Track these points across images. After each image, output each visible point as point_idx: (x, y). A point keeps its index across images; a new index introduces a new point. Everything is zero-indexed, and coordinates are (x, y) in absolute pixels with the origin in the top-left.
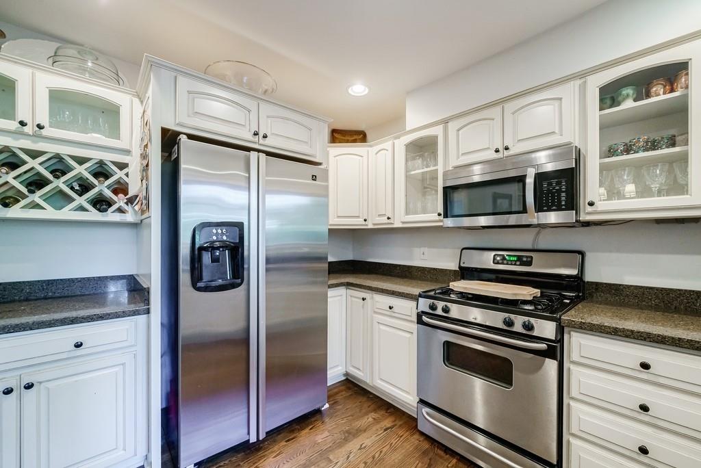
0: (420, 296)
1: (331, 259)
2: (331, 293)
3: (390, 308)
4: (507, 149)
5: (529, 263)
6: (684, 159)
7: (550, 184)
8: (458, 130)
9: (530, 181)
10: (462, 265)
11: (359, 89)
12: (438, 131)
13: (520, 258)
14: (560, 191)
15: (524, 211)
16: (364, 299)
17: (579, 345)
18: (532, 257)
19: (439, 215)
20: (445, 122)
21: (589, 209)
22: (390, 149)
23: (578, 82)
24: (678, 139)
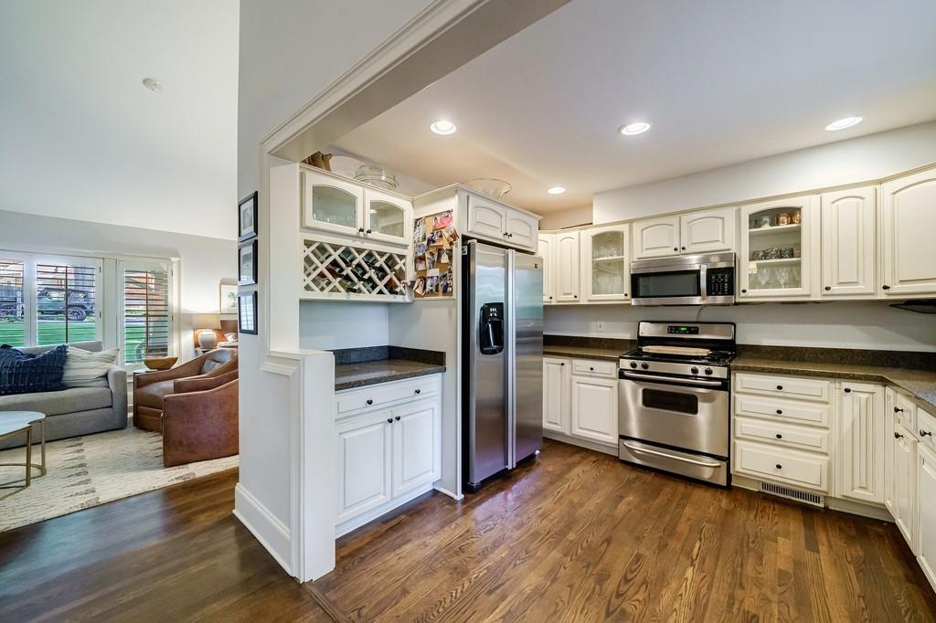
0: (621, 357)
1: (544, 333)
2: (546, 360)
3: (592, 369)
4: (683, 248)
5: (696, 332)
6: (798, 264)
7: (717, 277)
8: (643, 230)
9: (703, 274)
10: (640, 335)
11: (557, 190)
12: (624, 228)
13: (689, 329)
14: (723, 282)
15: (699, 294)
16: (563, 364)
17: (741, 381)
18: (698, 328)
19: (626, 295)
20: (631, 222)
21: (742, 294)
22: (577, 239)
23: (735, 208)
24: (795, 252)
